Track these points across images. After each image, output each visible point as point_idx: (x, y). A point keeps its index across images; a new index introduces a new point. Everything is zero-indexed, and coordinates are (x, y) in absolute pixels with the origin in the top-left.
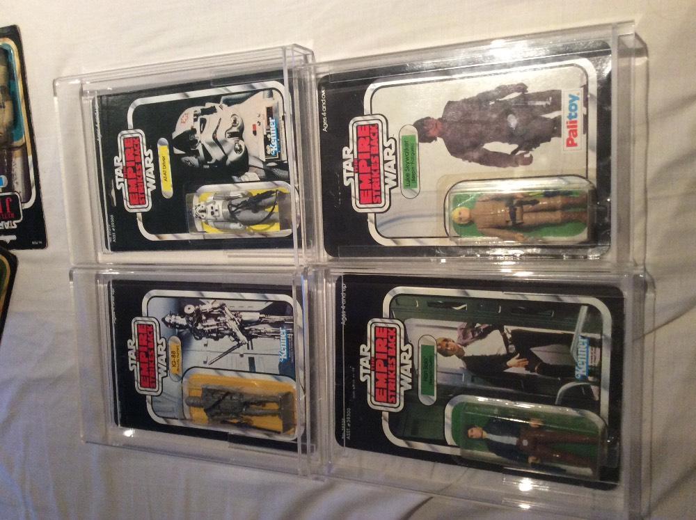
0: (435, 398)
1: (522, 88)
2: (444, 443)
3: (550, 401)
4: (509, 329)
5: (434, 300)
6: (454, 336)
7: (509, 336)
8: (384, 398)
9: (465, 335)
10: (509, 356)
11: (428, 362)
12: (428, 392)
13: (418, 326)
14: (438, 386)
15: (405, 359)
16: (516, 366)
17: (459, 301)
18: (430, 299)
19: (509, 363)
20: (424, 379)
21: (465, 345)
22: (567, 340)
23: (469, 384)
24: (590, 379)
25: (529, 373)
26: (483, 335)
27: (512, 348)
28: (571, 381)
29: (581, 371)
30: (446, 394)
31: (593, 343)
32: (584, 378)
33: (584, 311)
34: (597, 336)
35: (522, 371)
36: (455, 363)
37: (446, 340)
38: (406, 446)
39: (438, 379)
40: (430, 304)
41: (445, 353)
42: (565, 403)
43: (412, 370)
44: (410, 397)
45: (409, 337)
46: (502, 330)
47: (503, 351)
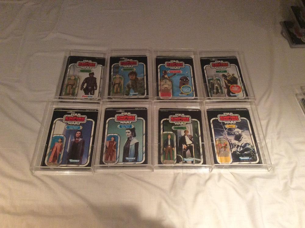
0: (174, 129)
1: (96, 89)
2: (163, 131)
3: (177, 153)
4: (193, 145)
5: (197, 130)
6: (189, 134)
7: (191, 145)
8: (172, 119)
9: (190, 136)
10: (187, 145)
11: (182, 128)
12: (175, 128)
13: (191, 126)
14: (177, 130)
15: (182, 123)
16: (184, 146)
17: (198, 135)
18: (197, 129)
19: (185, 145)
20: (178, 127)
21: (188, 136)
22: (192, 157)
23: (178, 137)
24: (184, 161)
25: (183, 149)
26: (191, 140)
27: (189, 146)
28: (183, 157)
29: (185, 159)
30: (175, 132)
31: (192, 162)
32: (184, 160)
33: (199, 160)
34: (194, 162)
35: (183, 148)
36: (183, 134)
37: (188, 132)
38: (161, 123)
39: (178, 130)
40: (196, 129)
41: (185, 132)
42: (177, 156)
43: (180, 125)
44: (173, 124)
45: (187, 124)
46: (192, 143)
47: (187, 144)
